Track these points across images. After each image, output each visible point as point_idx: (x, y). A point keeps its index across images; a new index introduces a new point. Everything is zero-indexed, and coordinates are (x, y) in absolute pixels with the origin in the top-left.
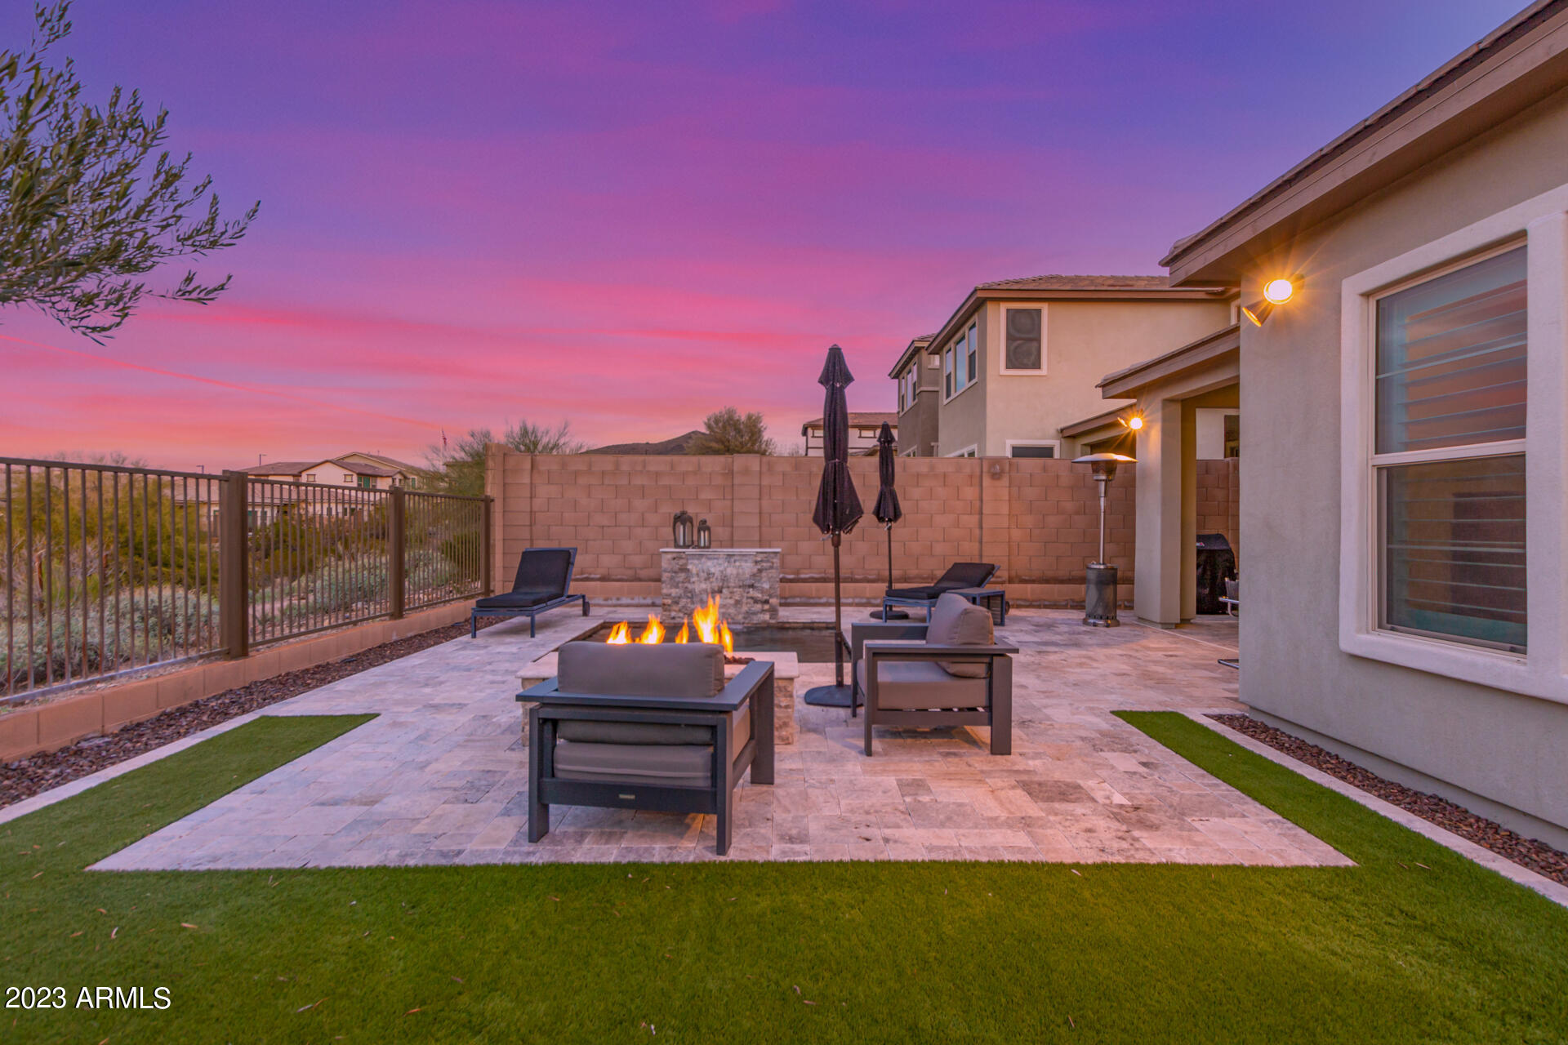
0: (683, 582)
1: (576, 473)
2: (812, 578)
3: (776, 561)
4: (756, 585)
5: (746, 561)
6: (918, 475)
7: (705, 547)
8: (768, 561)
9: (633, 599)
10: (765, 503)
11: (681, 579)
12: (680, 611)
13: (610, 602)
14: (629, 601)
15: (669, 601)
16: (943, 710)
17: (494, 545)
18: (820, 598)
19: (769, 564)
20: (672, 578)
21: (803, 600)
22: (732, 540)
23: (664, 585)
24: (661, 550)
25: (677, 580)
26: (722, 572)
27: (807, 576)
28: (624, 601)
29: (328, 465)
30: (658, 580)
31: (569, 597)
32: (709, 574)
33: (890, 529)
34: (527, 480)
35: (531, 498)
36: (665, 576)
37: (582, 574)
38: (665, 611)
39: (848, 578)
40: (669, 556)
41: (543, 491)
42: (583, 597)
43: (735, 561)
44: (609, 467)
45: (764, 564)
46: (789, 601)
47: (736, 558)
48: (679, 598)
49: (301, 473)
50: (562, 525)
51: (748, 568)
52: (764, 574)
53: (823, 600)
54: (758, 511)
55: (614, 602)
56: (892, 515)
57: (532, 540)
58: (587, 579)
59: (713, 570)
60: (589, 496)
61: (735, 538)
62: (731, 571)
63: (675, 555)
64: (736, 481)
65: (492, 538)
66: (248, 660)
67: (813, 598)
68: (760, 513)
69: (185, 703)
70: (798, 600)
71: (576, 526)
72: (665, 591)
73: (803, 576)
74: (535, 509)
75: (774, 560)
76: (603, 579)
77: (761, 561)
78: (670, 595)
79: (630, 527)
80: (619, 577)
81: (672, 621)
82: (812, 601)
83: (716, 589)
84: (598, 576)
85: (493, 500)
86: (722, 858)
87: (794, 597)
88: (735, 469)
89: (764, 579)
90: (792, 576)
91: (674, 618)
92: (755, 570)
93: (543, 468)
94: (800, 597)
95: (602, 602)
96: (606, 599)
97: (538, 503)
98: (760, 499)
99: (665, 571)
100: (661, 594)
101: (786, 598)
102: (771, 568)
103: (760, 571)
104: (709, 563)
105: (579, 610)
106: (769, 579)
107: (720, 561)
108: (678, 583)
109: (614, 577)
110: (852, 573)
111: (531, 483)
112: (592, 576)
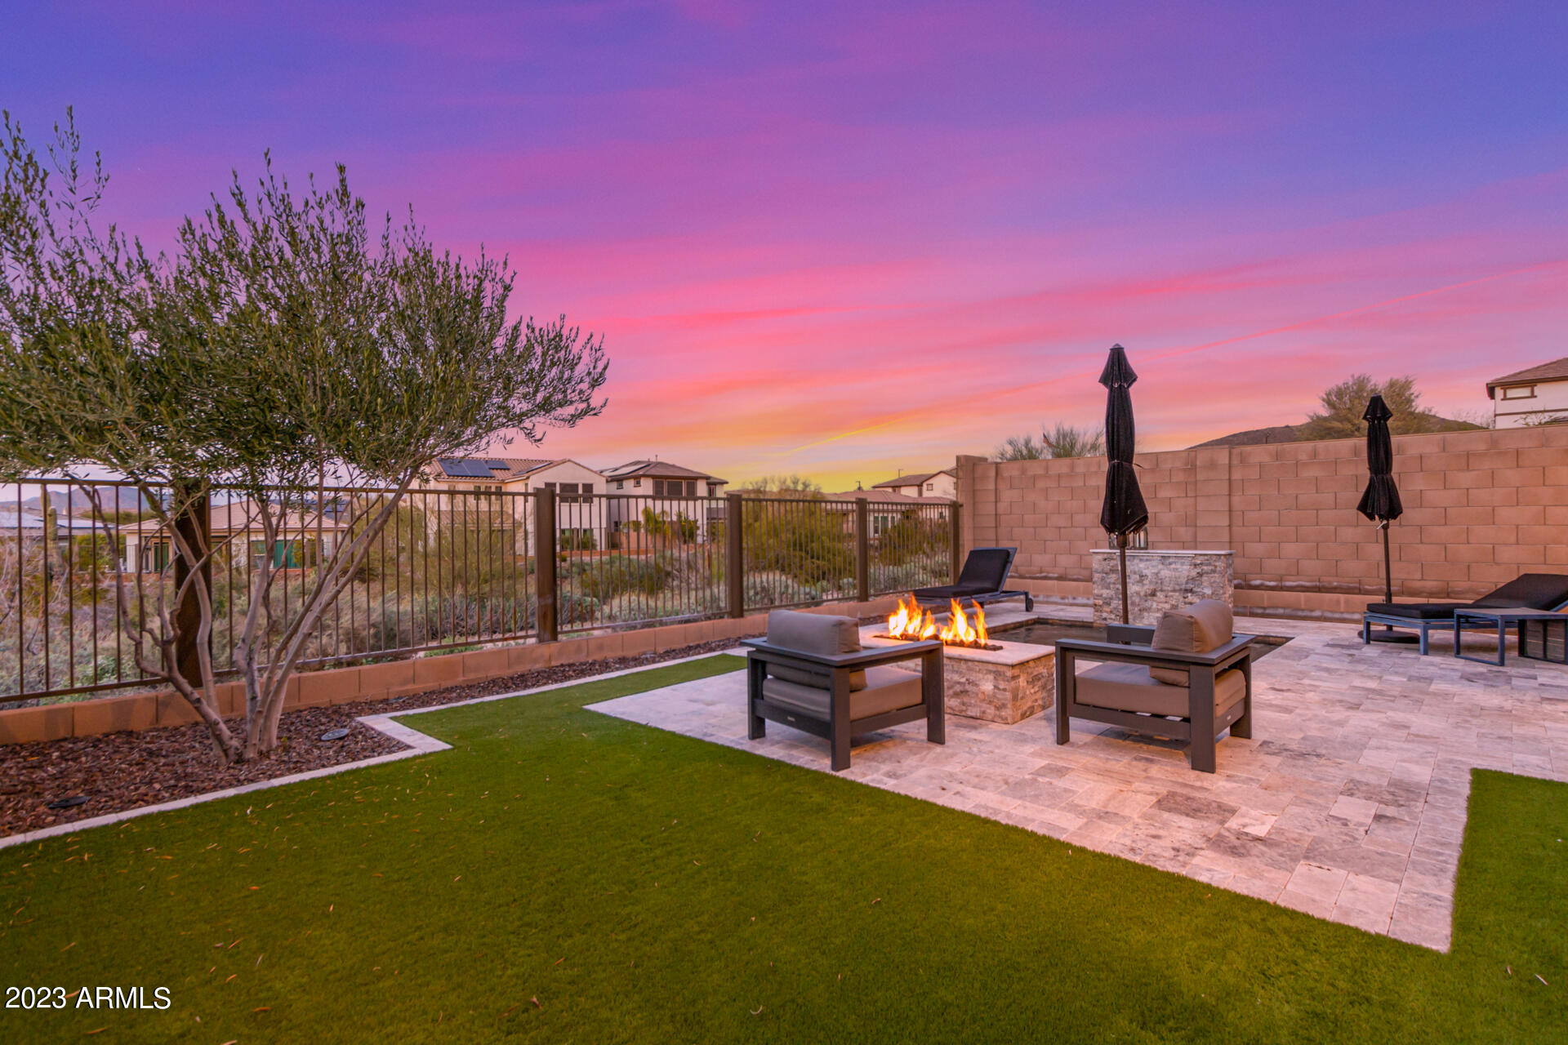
0: (1114, 583)
1: (1035, 477)
2: (1302, 586)
3: (1220, 564)
4: (1194, 589)
5: (1182, 564)
6: (1468, 455)
7: (1140, 548)
8: (1210, 564)
9: (1088, 599)
10: (1236, 499)
11: (1112, 580)
12: (1111, 612)
13: (1066, 601)
14: (1085, 601)
15: (1101, 602)
16: (1153, 715)
17: (963, 545)
18: (1312, 611)
19: (1210, 568)
20: (1103, 579)
21: (1288, 611)
22: (1195, 541)
23: (1095, 586)
24: (1091, 551)
25: (1108, 581)
26: (1157, 574)
27: (1295, 584)
28: (1080, 600)
29: (942, 475)
30: (1090, 579)
31: (1004, 592)
32: (1141, 576)
33: (1385, 528)
34: (992, 486)
35: (996, 502)
36: (1096, 577)
37: (1041, 572)
38: (1097, 611)
39: (1355, 588)
40: (1100, 557)
41: (1007, 495)
42: (1026, 594)
43: (1170, 564)
44: (1065, 470)
45: (1205, 568)
46: (1268, 611)
47: (1171, 560)
48: (1111, 599)
49: (922, 483)
50: (1022, 527)
51: (1184, 571)
52: (1205, 578)
53: (1317, 613)
54: (1227, 508)
55: (1071, 601)
56: (1384, 509)
57: (997, 540)
58: (1045, 578)
59: (1145, 572)
60: (1047, 499)
61: (1198, 539)
62: (1165, 573)
63: (1105, 556)
64: (1200, 477)
65: (961, 538)
66: (742, 620)
67: (1303, 610)
68: (1230, 511)
69: (702, 642)
70: (1281, 611)
71: (1035, 528)
72: (1096, 591)
73: (1288, 584)
74: (1000, 511)
75: (1217, 564)
76: (1060, 578)
77: (1201, 564)
78: (1101, 596)
79: (1085, 528)
80: (1075, 577)
81: (1104, 622)
82: (1300, 613)
83: (1149, 592)
84: (1056, 575)
85: (961, 506)
86: (834, 773)
87: (1277, 607)
88: (1198, 463)
89: (1205, 584)
90: (1272, 584)
91: (1105, 619)
92: (1194, 573)
93: (1006, 474)
94: (1284, 608)
95: (1060, 601)
96: (1063, 598)
97: (1002, 507)
98: (1230, 495)
99: (1097, 572)
100: (1091, 593)
101: (1264, 608)
102: (1214, 571)
103: (1200, 575)
104: (1142, 565)
105: (1023, 606)
106: (1211, 584)
107: (1154, 563)
108: (1109, 583)
109: (1070, 577)
110: (1360, 582)
111: (996, 489)
112: (1051, 575)
